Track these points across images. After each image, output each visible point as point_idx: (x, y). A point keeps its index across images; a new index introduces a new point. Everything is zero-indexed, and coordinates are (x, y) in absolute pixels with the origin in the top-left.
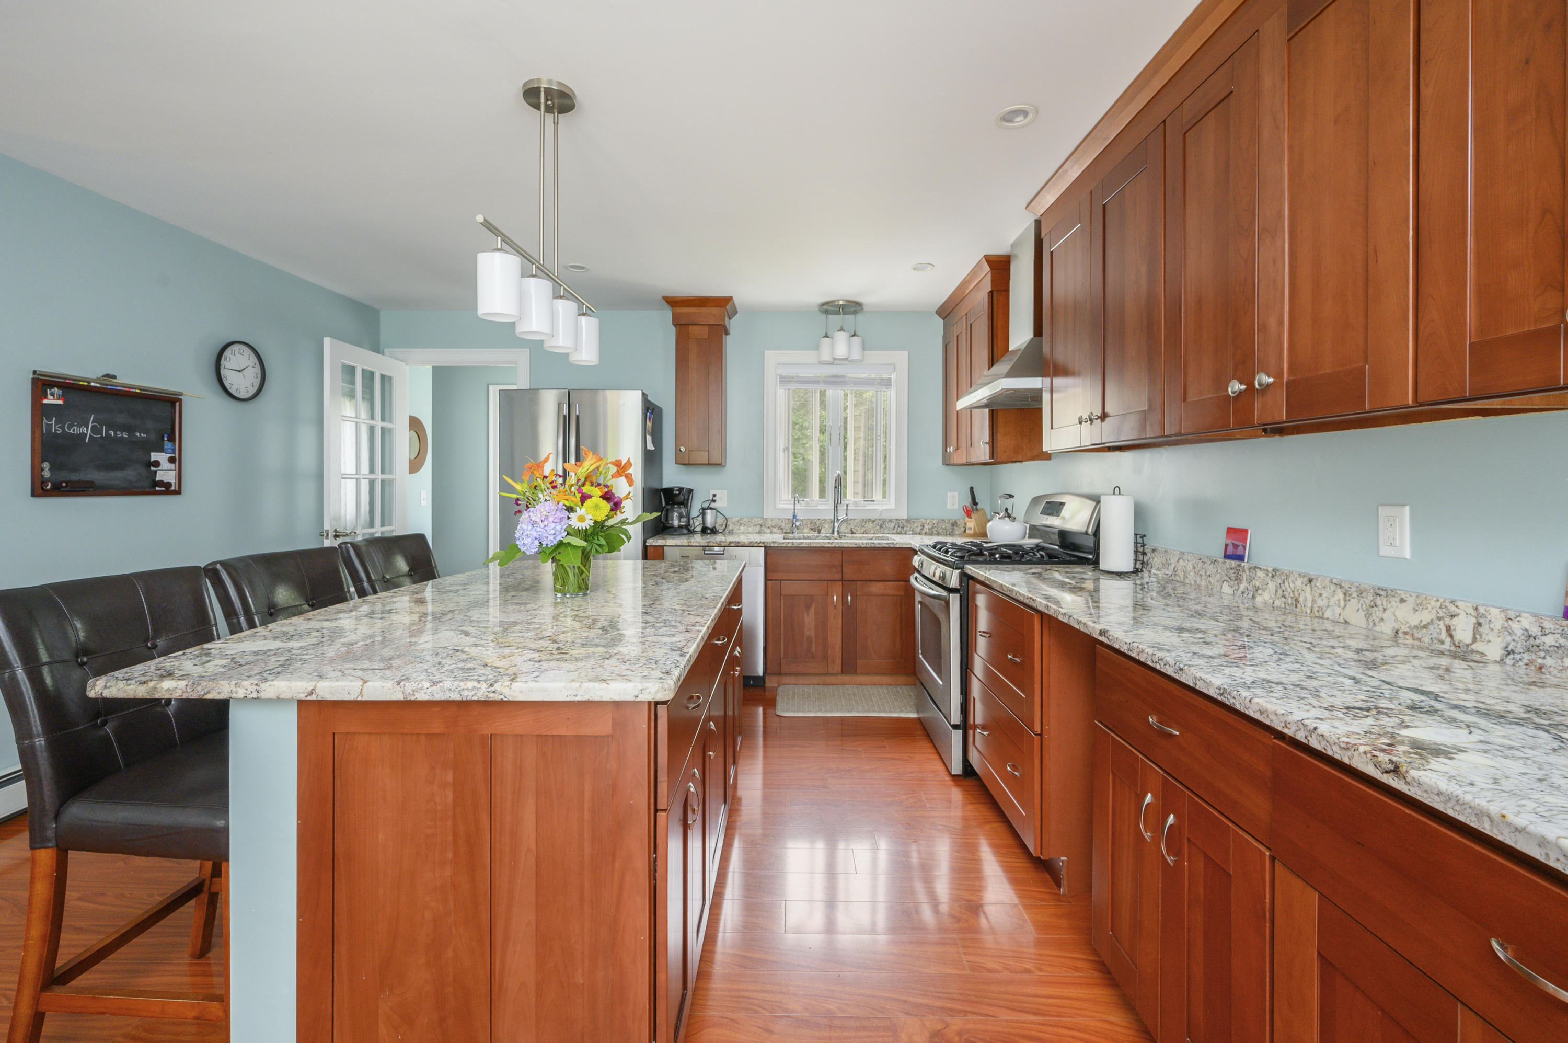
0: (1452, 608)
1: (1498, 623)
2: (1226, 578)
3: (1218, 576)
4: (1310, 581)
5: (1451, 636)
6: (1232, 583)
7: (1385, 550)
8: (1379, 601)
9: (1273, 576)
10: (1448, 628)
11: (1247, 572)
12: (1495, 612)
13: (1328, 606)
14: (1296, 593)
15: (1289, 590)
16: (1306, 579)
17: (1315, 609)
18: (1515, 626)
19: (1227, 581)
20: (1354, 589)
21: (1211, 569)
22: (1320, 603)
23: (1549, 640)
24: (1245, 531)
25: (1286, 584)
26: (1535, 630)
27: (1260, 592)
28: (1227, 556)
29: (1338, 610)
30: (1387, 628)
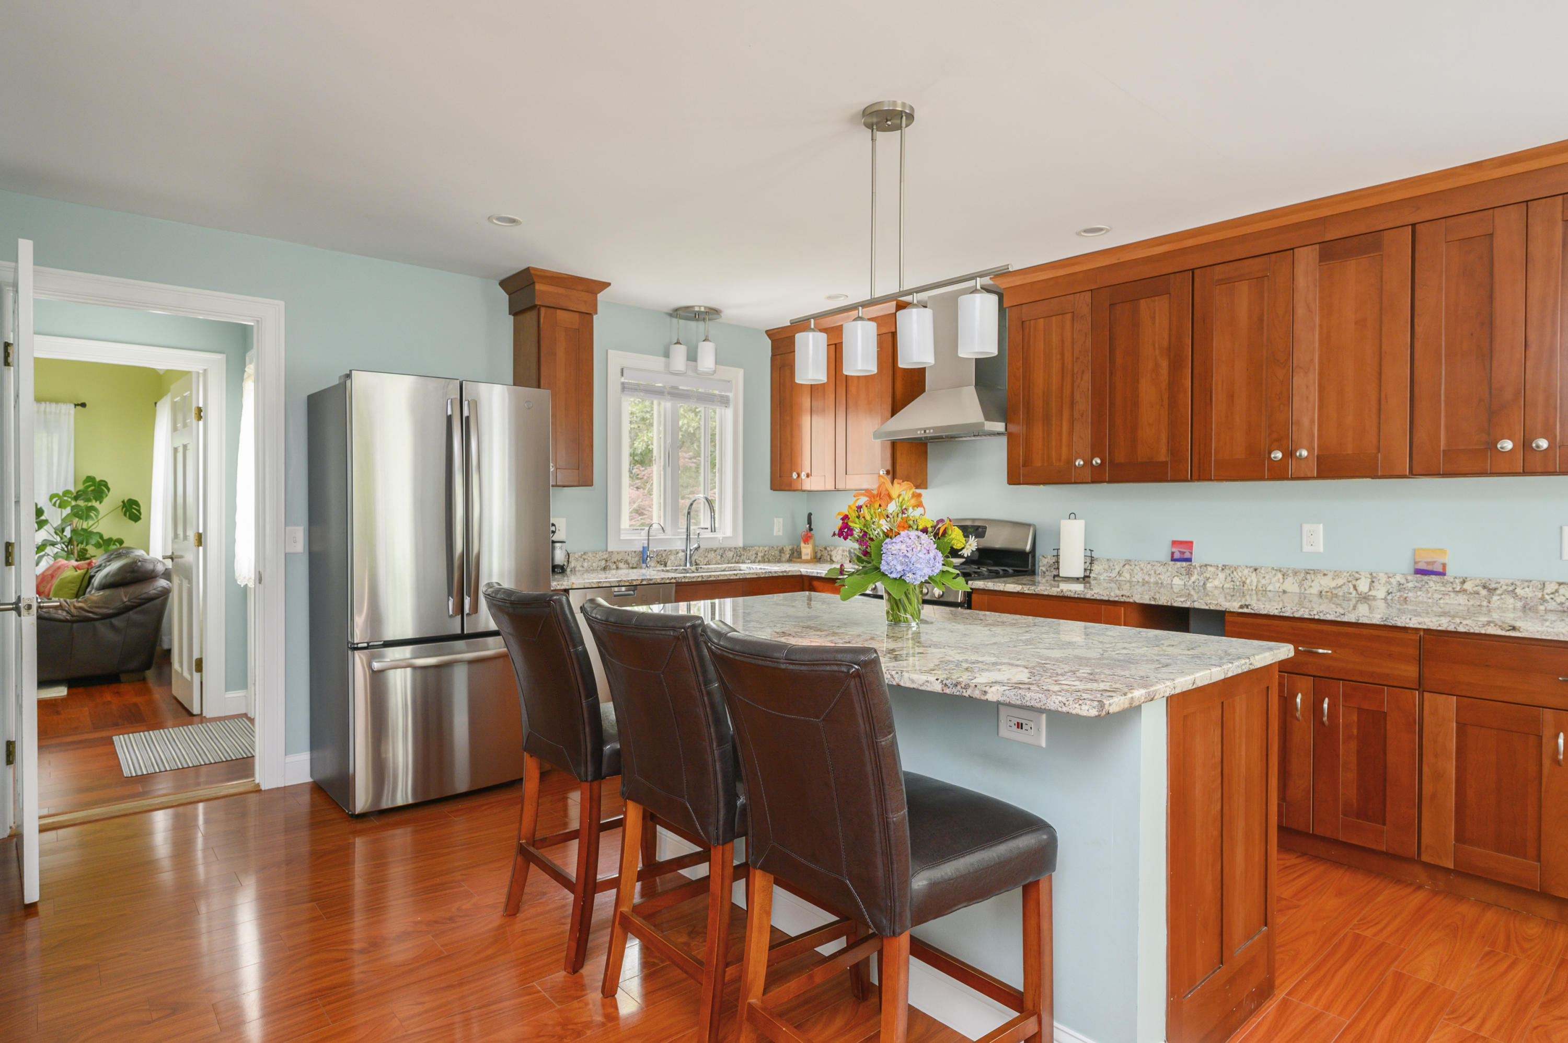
0: (1357, 576)
1: (1383, 580)
2: (1176, 574)
3: (1169, 574)
4: (1256, 570)
5: (1356, 590)
6: (1183, 577)
7: (1307, 548)
8: (1308, 576)
9: (1223, 569)
10: (1355, 587)
11: (1199, 569)
12: (1381, 575)
13: (1270, 583)
14: (1244, 579)
15: (1237, 577)
16: (1252, 569)
17: (1260, 587)
18: (1392, 580)
19: (1177, 576)
20: (1290, 571)
21: (1160, 569)
22: (1263, 582)
23: (1410, 585)
24: (1192, 543)
25: (1235, 573)
26: (1403, 581)
27: (1210, 580)
28: (1173, 559)
29: (1278, 585)
30: (1315, 591)
